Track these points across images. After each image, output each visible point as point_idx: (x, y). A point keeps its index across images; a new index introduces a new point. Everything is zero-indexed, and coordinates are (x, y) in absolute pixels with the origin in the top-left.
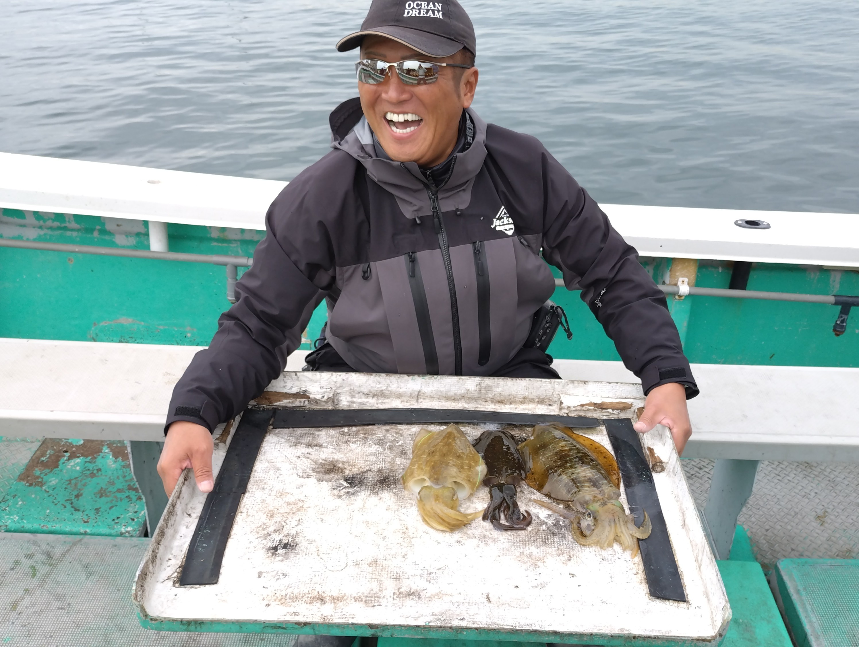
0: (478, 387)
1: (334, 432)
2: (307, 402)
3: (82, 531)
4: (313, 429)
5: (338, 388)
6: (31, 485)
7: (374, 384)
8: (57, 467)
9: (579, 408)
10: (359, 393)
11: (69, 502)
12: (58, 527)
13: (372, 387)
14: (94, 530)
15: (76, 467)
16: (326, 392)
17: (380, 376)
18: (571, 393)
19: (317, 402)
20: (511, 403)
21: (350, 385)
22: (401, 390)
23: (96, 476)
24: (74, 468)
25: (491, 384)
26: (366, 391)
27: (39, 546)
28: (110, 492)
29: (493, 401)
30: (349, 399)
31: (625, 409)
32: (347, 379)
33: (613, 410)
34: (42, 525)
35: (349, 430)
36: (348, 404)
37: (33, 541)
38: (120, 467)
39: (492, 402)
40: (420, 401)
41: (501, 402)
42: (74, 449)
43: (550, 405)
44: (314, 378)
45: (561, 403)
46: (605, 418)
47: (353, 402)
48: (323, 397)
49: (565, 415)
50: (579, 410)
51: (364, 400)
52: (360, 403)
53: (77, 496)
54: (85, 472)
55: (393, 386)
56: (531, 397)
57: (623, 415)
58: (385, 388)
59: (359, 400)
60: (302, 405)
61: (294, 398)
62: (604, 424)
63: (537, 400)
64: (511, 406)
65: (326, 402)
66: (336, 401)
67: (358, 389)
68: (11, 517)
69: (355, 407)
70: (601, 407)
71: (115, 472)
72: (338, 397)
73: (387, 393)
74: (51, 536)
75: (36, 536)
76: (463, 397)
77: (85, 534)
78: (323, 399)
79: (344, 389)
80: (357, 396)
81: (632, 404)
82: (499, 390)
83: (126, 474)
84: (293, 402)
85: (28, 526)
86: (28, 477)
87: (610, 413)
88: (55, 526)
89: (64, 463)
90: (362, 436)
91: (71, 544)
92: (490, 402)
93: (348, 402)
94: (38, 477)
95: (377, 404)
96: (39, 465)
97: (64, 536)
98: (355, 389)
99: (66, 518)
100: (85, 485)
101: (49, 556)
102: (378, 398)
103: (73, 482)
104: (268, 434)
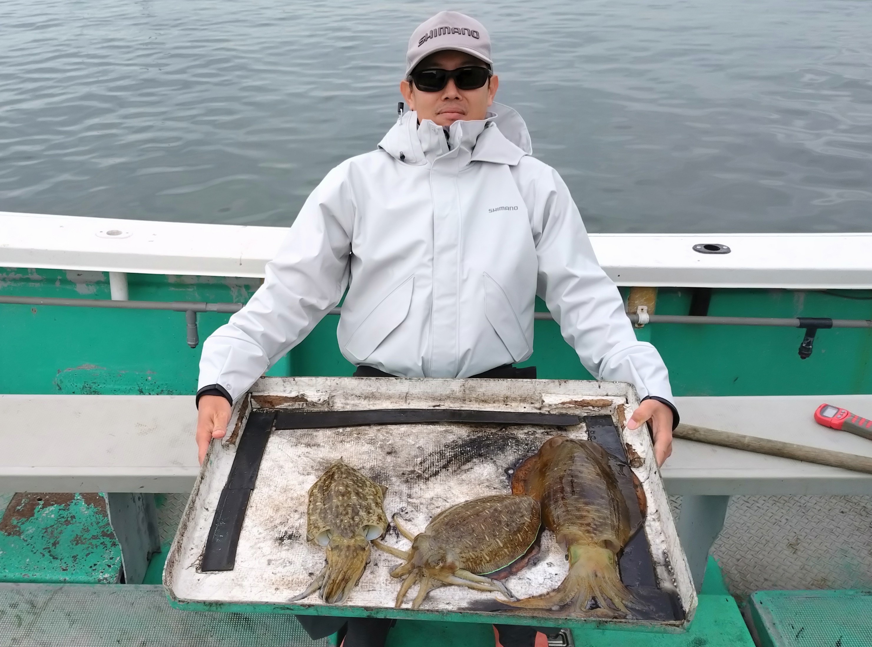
0: (463, 387)
1: (330, 433)
2: (305, 405)
3: (62, 579)
4: (311, 430)
5: (333, 391)
6: (9, 534)
7: (366, 387)
8: (33, 515)
9: (560, 406)
10: (352, 395)
11: (47, 550)
12: (38, 575)
13: (363, 390)
14: (73, 578)
15: (51, 515)
16: (322, 395)
17: (370, 379)
18: (552, 391)
19: (314, 404)
20: (494, 402)
21: (344, 388)
22: (390, 392)
23: (71, 524)
24: (49, 516)
25: (474, 385)
26: (358, 394)
27: (23, 595)
28: (85, 539)
29: (479, 400)
30: (343, 401)
31: (605, 406)
32: (341, 383)
33: (593, 407)
34: (24, 574)
35: (343, 430)
36: (342, 405)
37: (17, 590)
38: (93, 513)
39: (476, 401)
40: (408, 402)
41: (485, 401)
42: (47, 497)
43: (532, 403)
44: (311, 383)
45: (543, 401)
46: (586, 414)
47: (347, 404)
48: (320, 400)
49: (547, 413)
50: (560, 408)
51: (356, 401)
52: (354, 405)
53: (54, 544)
54: (60, 520)
55: (382, 389)
56: (513, 396)
57: (604, 412)
58: (375, 390)
59: (352, 402)
60: (301, 407)
61: (293, 401)
62: (585, 421)
63: (520, 399)
64: (494, 405)
65: (322, 404)
66: (331, 403)
67: (351, 392)
69: (349, 408)
70: (583, 404)
71: (89, 519)
72: (332, 400)
73: (378, 395)
74: (33, 585)
75: (19, 585)
76: (448, 397)
77: (65, 582)
78: (319, 402)
79: (338, 392)
80: (350, 398)
81: (612, 401)
82: (482, 390)
83: (100, 521)
84: (292, 405)
85: (10, 576)
86: (6, 526)
87: (591, 410)
88: (35, 575)
89: (39, 511)
90: (355, 435)
91: (52, 592)
92: (474, 401)
93: (342, 403)
94: (15, 527)
95: (369, 405)
96: (15, 514)
97: (46, 584)
98: (348, 392)
99: (45, 566)
100: (61, 533)
101: (33, 605)
102: (369, 400)
103: (49, 530)
104: (271, 435)
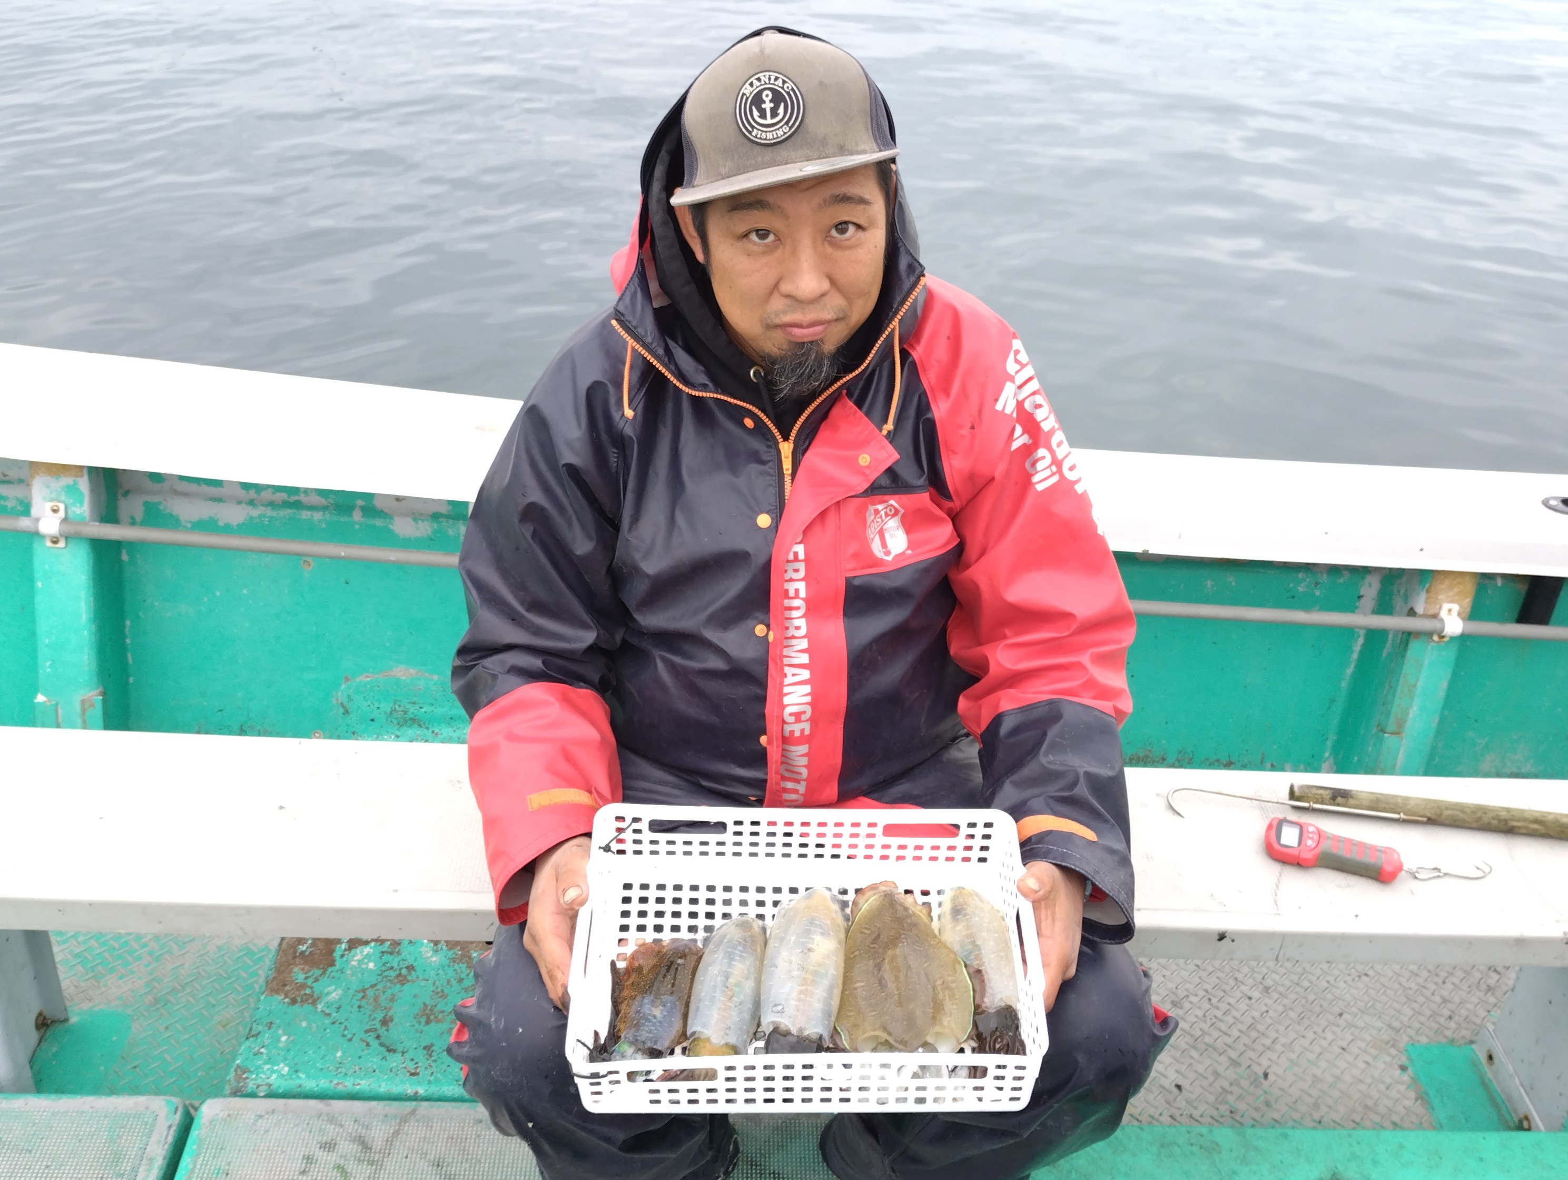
3: (410, 1091)
8: (332, 963)
11: (373, 1034)
12: (364, 1085)
14: (434, 1090)
15: (367, 964)
23: (408, 981)
24: (364, 966)
27: (342, 1126)
28: (443, 1012)
34: (335, 1082)
37: (328, 1115)
38: (447, 962)
53: (385, 1022)
54: (386, 973)
68: (275, 1068)
71: (441, 972)
74: (357, 1104)
75: (329, 1105)
77: (415, 1098)
83: (463, 976)
85: (310, 1085)
88: (358, 1084)
91: (398, 1120)
96: (298, 960)
97: (382, 1103)
99: (375, 1067)
100: (393, 999)
101: (365, 1145)
103: (370, 993)
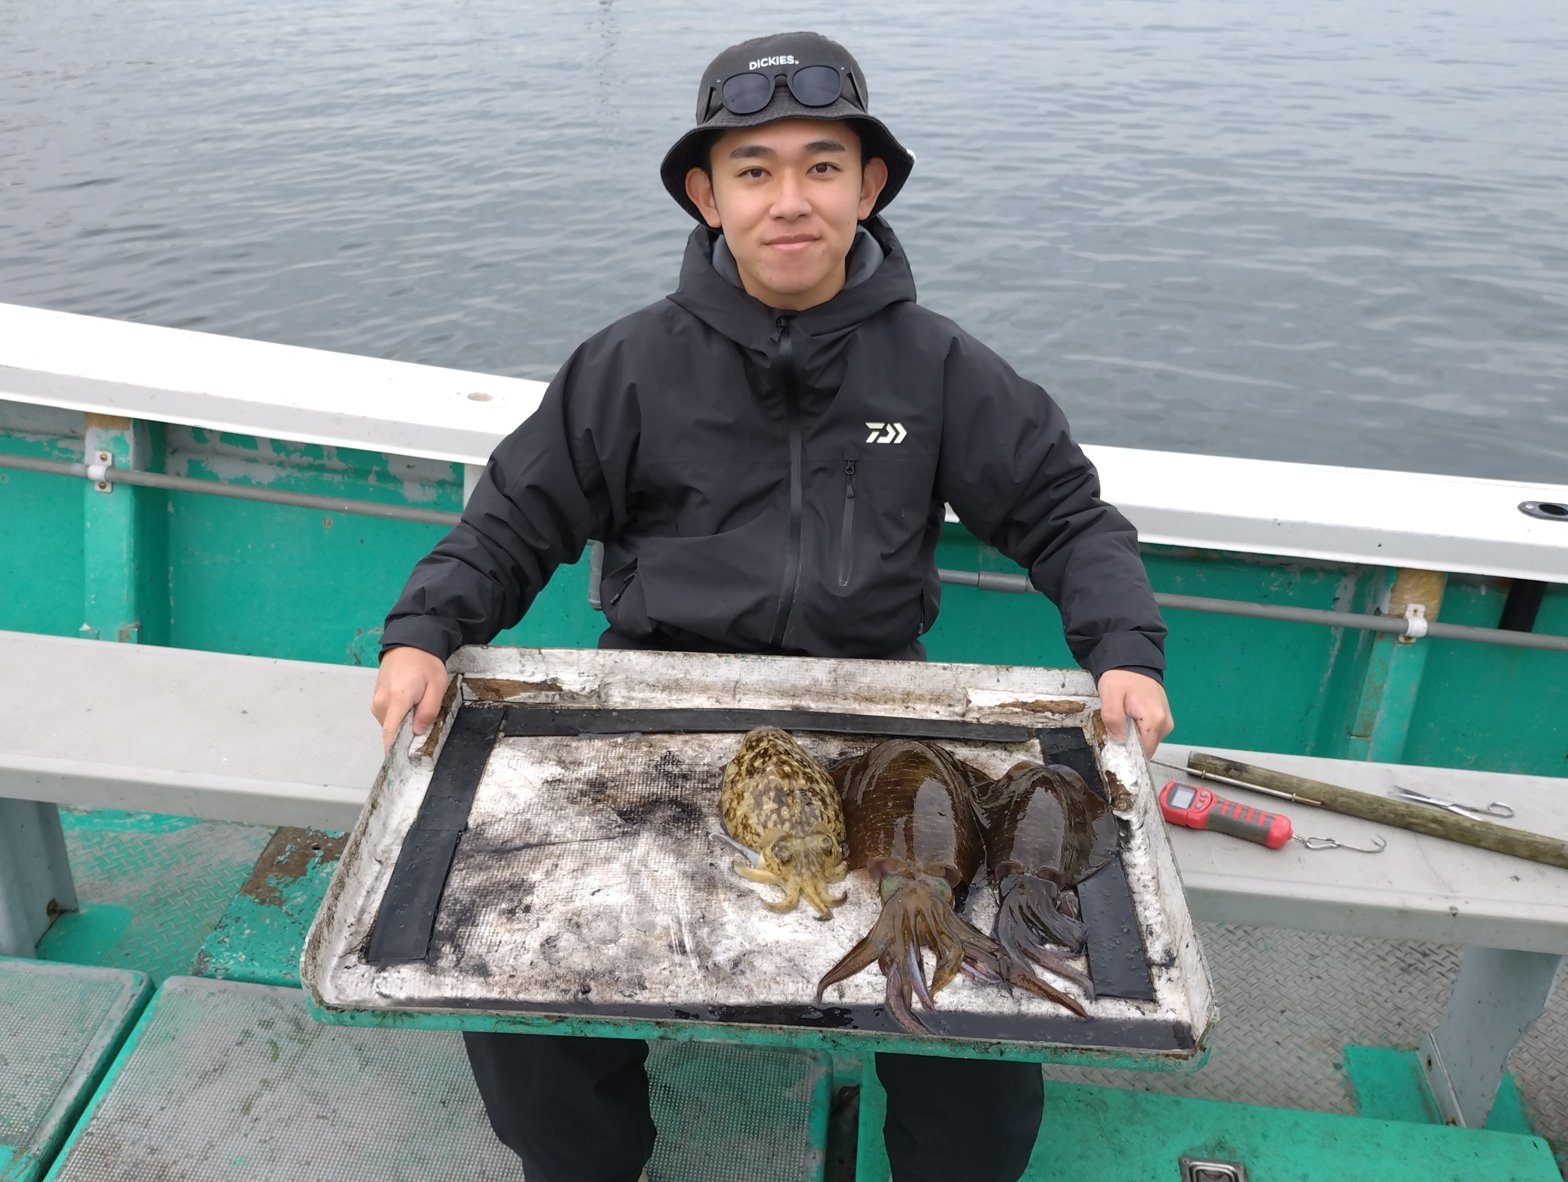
0: (833, 675)
1: (600, 744)
2: (557, 697)
4: (568, 738)
5: (606, 675)
7: (665, 669)
8: (304, 873)
9: (997, 710)
10: (641, 683)
13: (661, 674)
16: (588, 681)
18: (985, 685)
19: (573, 696)
20: (886, 702)
21: (626, 670)
22: (708, 679)
25: (853, 670)
26: (651, 680)
27: (281, 1008)
29: (858, 697)
30: (624, 693)
31: (1073, 713)
32: (622, 660)
33: (1053, 713)
34: (282, 972)
35: (624, 740)
36: (623, 701)
37: (272, 998)
39: (855, 700)
40: (738, 697)
41: (870, 700)
42: (330, 844)
43: (950, 705)
44: (568, 658)
45: (969, 702)
46: (1040, 726)
47: (632, 699)
48: (584, 689)
49: (975, 721)
50: (997, 713)
51: (647, 694)
52: (642, 700)
55: (694, 673)
56: (918, 692)
57: (1069, 722)
58: (682, 675)
59: (641, 695)
60: (550, 701)
61: (537, 689)
62: (1038, 737)
63: (929, 697)
64: (886, 706)
65: (588, 697)
66: (603, 696)
67: (639, 678)
68: (234, 955)
69: (634, 705)
70: (1035, 708)
72: (606, 690)
73: (685, 684)
75: (275, 990)
76: (808, 691)
78: (583, 693)
79: (617, 678)
80: (637, 688)
81: (1084, 705)
82: (866, 680)
84: (535, 697)
85: (262, 972)
86: (257, 889)
87: (1049, 719)
89: (314, 868)
90: (645, 749)
92: (852, 700)
93: (623, 697)
94: (274, 890)
95: (670, 701)
96: (273, 869)
98: (634, 677)
102: (670, 693)
104: (497, 745)
